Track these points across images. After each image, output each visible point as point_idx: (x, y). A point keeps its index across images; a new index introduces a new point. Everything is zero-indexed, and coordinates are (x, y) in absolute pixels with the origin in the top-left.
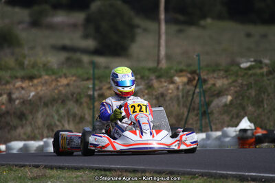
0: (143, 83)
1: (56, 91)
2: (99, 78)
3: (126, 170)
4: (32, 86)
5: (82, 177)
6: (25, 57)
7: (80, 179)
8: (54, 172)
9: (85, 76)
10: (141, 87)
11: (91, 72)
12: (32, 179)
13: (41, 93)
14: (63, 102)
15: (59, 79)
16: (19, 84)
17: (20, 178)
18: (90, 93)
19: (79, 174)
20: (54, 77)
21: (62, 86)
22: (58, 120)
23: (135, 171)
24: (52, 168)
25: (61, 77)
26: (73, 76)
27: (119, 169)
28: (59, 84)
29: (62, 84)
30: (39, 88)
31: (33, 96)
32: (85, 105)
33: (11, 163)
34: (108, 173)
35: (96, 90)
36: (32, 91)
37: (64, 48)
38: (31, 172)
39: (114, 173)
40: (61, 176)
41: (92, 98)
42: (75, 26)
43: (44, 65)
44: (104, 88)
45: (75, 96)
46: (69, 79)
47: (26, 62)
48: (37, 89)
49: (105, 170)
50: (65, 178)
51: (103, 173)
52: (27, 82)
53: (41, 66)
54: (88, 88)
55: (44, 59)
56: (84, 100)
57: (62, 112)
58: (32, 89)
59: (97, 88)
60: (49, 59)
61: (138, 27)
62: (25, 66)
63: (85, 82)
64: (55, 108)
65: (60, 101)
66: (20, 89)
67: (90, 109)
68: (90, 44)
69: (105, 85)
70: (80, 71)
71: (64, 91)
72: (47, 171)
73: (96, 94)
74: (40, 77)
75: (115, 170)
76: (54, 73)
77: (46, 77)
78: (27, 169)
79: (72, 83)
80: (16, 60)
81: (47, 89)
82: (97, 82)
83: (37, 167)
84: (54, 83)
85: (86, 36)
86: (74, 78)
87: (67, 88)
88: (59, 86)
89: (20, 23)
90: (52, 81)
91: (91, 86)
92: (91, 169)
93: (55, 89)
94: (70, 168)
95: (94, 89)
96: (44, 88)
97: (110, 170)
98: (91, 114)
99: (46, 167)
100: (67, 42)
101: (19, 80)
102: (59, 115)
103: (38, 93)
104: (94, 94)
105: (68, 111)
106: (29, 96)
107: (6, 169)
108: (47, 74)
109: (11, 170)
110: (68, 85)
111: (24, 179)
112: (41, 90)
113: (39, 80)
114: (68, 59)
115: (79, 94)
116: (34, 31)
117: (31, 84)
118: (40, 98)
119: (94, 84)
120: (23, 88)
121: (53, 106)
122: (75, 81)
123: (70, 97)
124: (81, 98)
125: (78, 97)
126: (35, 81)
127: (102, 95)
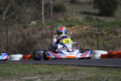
0: (120, 28)
1: (82, 32)
2: (100, 26)
3: (113, 67)
4: (71, 30)
5: (93, 70)
6: (68, 17)
7: (93, 71)
8: (81, 68)
9: (95, 25)
10: (119, 30)
11: (97, 23)
12: (72, 71)
13: (75, 33)
14: (85, 37)
15: (83, 27)
17: (66, 70)
18: (97, 33)
19: (92, 68)
20: (81, 26)
21: (84, 30)
22: (83, 45)
23: (117, 68)
24: (80, 66)
25: (84, 26)
26: (89, 25)
27: (109, 67)
28: (83, 29)
29: (84, 29)
30: (74, 31)
31: (72, 34)
32: (94, 38)
33: (62, 64)
34: (104, 68)
35: (99, 32)
36: (71, 32)
37: (85, 13)
38: (71, 68)
39: (107, 68)
40: (84, 69)
41: (97, 35)
42: (90, 3)
43: (76, 20)
44: (103, 30)
45: (90, 34)
46: (87, 26)
47: (69, 19)
48: (73, 31)
49: (103, 67)
50: (86, 70)
51: (102, 68)
52: (69, 28)
53: (75, 20)
54: (96, 31)
55: (76, 18)
56: (94, 36)
57: (84, 41)
58: (71, 31)
59: (100, 31)
60: (78, 17)
61: (118, 3)
62: (68, 21)
63: (94, 28)
64: (81, 40)
65: (83, 36)
67: (97, 40)
68: (97, 11)
69: (103, 29)
70: (92, 23)
71: (85, 32)
72: (78, 67)
73: (99, 33)
74: (75, 26)
75: (108, 67)
76: (81, 24)
77: (77, 26)
78: (69, 66)
79: (88, 28)
80: (64, 18)
81: (77, 31)
82: (99, 28)
83: (73, 65)
84: (81, 28)
85: (95, 8)
86: (89, 26)
87: (87, 30)
88: (83, 30)
89: (66, 2)
90: (80, 27)
91: (97, 30)
92: (97, 66)
93: (81, 31)
94: (88, 66)
95: (98, 31)
96: (76, 31)
97: (105, 67)
98: (97, 42)
99: (77, 65)
100: (86, 10)
102: (83, 43)
103: (74, 33)
104: (98, 33)
105: (87, 41)
106: (70, 34)
107: (60, 66)
108: (78, 25)
109: (62, 67)
110: (87, 29)
111: (68, 71)
112: (75, 31)
113: (74, 27)
114: (87, 18)
115: (92, 33)
116: (72, 5)
117: (71, 29)
118: (75, 35)
119: (98, 29)
121: (80, 38)
122: (90, 27)
123: (88, 34)
124: (92, 35)
125: (91, 35)
126: (73, 28)
127: (102, 34)
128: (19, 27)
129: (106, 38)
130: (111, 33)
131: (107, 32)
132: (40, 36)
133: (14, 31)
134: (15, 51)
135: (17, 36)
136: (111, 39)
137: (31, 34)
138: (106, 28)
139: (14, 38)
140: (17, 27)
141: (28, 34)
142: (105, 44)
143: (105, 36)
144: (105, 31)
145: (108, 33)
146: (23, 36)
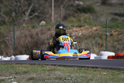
1: (91, 33)
2: (110, 27)
4: (81, 30)
14: (94, 37)
16: (75, 29)
20: (90, 26)
22: (92, 46)
25: (94, 26)
28: (92, 29)
29: (94, 29)
30: (84, 31)
31: (81, 35)
32: (104, 39)
35: (109, 32)
36: (80, 33)
44: (113, 31)
45: (99, 35)
46: (97, 27)
52: (78, 28)
57: (93, 42)
58: (81, 31)
64: (90, 40)
65: (93, 37)
66: (75, 31)
71: (94, 33)
74: (84, 26)
76: (90, 24)
77: (87, 26)
79: (98, 29)
84: (90, 29)
86: (99, 27)
88: (93, 31)
96: (86, 31)
101: (75, 27)
102: (92, 44)
103: (83, 34)
105: (96, 42)
106: (79, 35)
110: (97, 30)
113: (84, 27)
117: (80, 29)
118: (84, 36)
120: (76, 31)
123: (97, 35)
124: (102, 36)
125: (101, 35)
126: (82, 28)
127: (111, 35)
128: (28, 27)
129: (116, 39)
130: (121, 34)
131: (117, 33)
132: (49, 36)
133: (22, 31)
134: (21, 51)
135: (26, 36)
136: (121, 40)
137: (39, 34)
138: (116, 29)
139: (22, 38)
140: (26, 27)
141: (37, 34)
142: (114, 45)
143: (115, 37)
144: (115, 32)
145: (118, 35)
146: (31, 36)
